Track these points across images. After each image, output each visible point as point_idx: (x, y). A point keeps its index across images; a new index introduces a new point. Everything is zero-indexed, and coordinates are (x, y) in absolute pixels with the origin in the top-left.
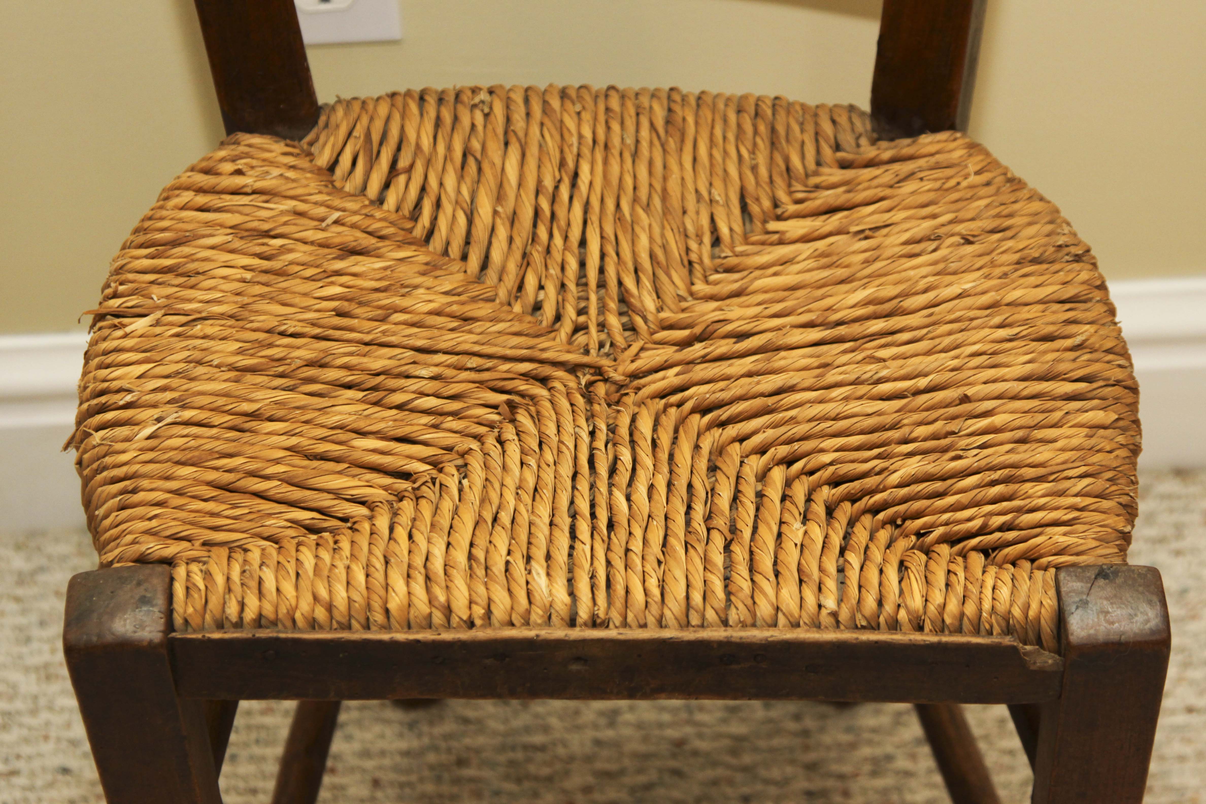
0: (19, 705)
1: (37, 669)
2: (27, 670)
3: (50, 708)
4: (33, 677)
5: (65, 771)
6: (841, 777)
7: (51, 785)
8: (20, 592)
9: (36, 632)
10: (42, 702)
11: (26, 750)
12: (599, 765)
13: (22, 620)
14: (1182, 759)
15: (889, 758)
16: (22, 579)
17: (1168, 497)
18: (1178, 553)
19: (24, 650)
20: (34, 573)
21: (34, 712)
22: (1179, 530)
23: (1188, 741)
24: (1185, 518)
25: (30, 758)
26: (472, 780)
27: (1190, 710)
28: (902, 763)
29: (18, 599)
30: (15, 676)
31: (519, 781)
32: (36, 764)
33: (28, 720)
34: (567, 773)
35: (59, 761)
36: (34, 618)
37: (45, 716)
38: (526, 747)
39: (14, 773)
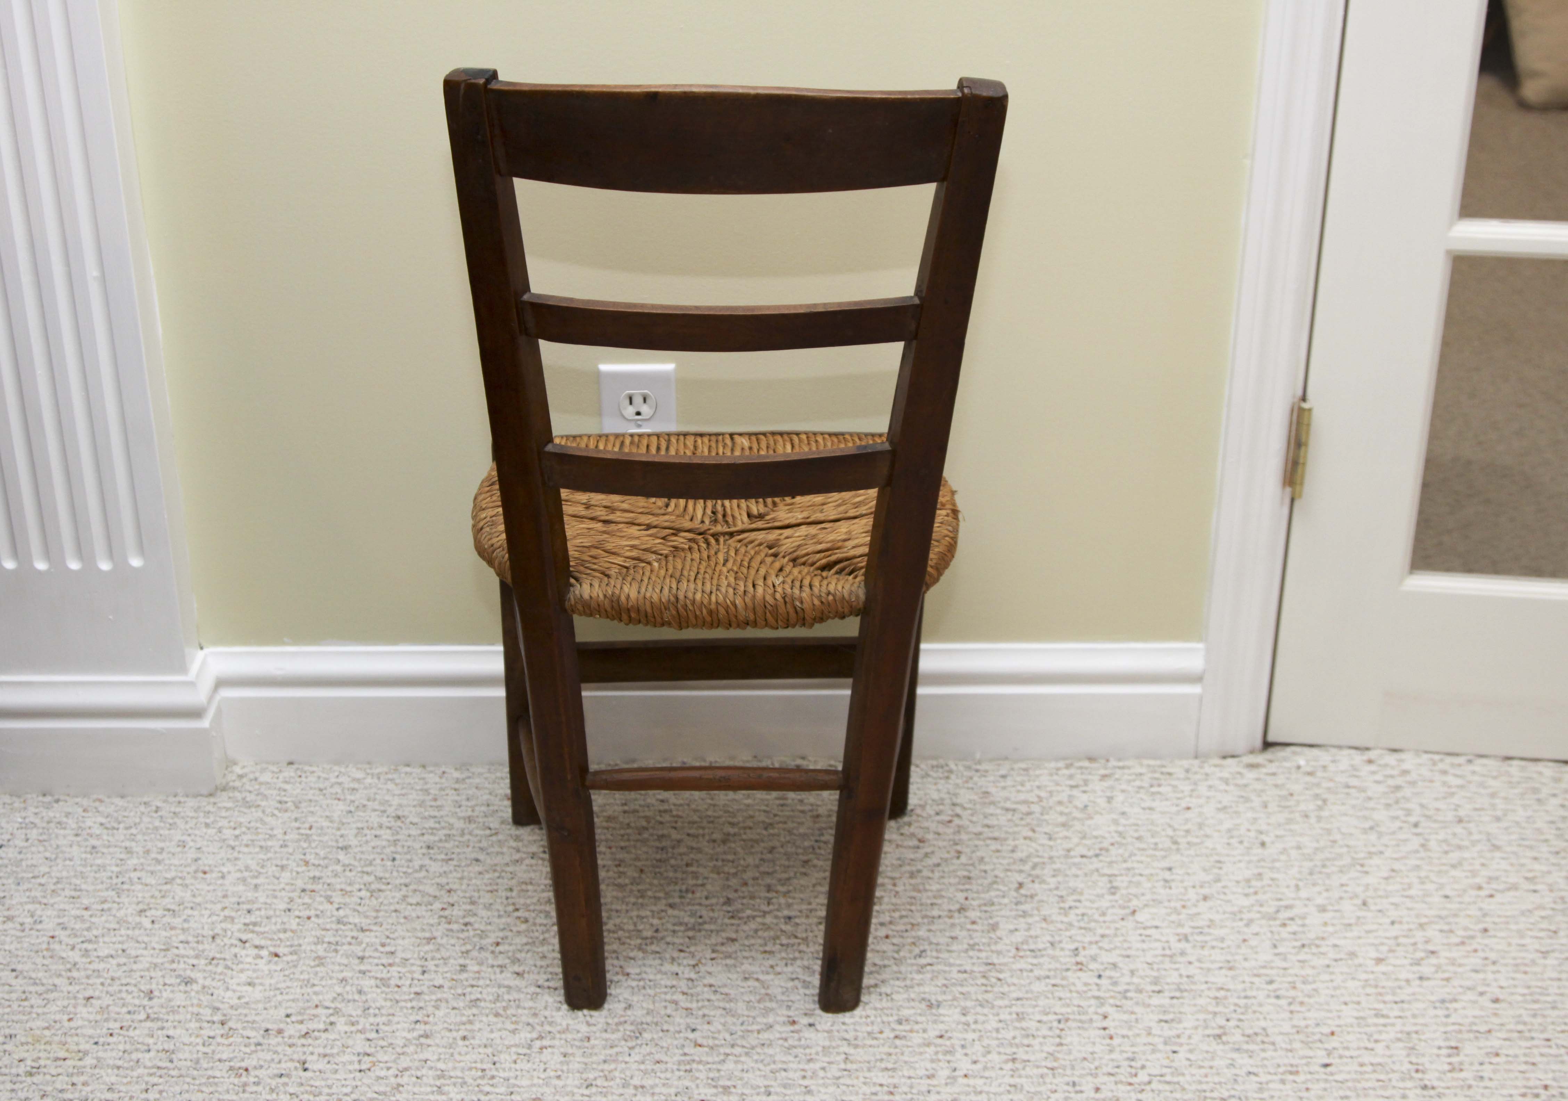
0: (454, 832)
1: (464, 818)
2: (459, 818)
3: (470, 834)
4: (462, 821)
5: (477, 860)
6: (893, 878)
7: (468, 866)
8: (457, 786)
9: (464, 803)
10: (466, 831)
11: (457, 850)
12: (762, 869)
13: (457, 798)
14: (1077, 876)
15: (919, 871)
16: (457, 781)
17: (1081, 768)
18: (1084, 792)
19: (458, 810)
20: (464, 779)
21: (463, 834)
22: (1086, 782)
23: (1080, 869)
24: (1090, 777)
25: (459, 854)
26: (692, 872)
27: (1082, 856)
28: (926, 873)
29: (456, 790)
30: (452, 820)
31: (718, 873)
32: (462, 856)
33: (457, 838)
34: (745, 871)
35: (474, 855)
36: (464, 797)
37: (467, 837)
38: (723, 860)
39: (451, 859)
